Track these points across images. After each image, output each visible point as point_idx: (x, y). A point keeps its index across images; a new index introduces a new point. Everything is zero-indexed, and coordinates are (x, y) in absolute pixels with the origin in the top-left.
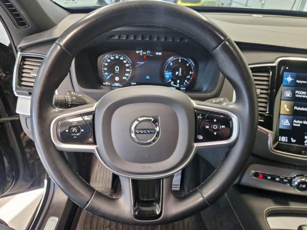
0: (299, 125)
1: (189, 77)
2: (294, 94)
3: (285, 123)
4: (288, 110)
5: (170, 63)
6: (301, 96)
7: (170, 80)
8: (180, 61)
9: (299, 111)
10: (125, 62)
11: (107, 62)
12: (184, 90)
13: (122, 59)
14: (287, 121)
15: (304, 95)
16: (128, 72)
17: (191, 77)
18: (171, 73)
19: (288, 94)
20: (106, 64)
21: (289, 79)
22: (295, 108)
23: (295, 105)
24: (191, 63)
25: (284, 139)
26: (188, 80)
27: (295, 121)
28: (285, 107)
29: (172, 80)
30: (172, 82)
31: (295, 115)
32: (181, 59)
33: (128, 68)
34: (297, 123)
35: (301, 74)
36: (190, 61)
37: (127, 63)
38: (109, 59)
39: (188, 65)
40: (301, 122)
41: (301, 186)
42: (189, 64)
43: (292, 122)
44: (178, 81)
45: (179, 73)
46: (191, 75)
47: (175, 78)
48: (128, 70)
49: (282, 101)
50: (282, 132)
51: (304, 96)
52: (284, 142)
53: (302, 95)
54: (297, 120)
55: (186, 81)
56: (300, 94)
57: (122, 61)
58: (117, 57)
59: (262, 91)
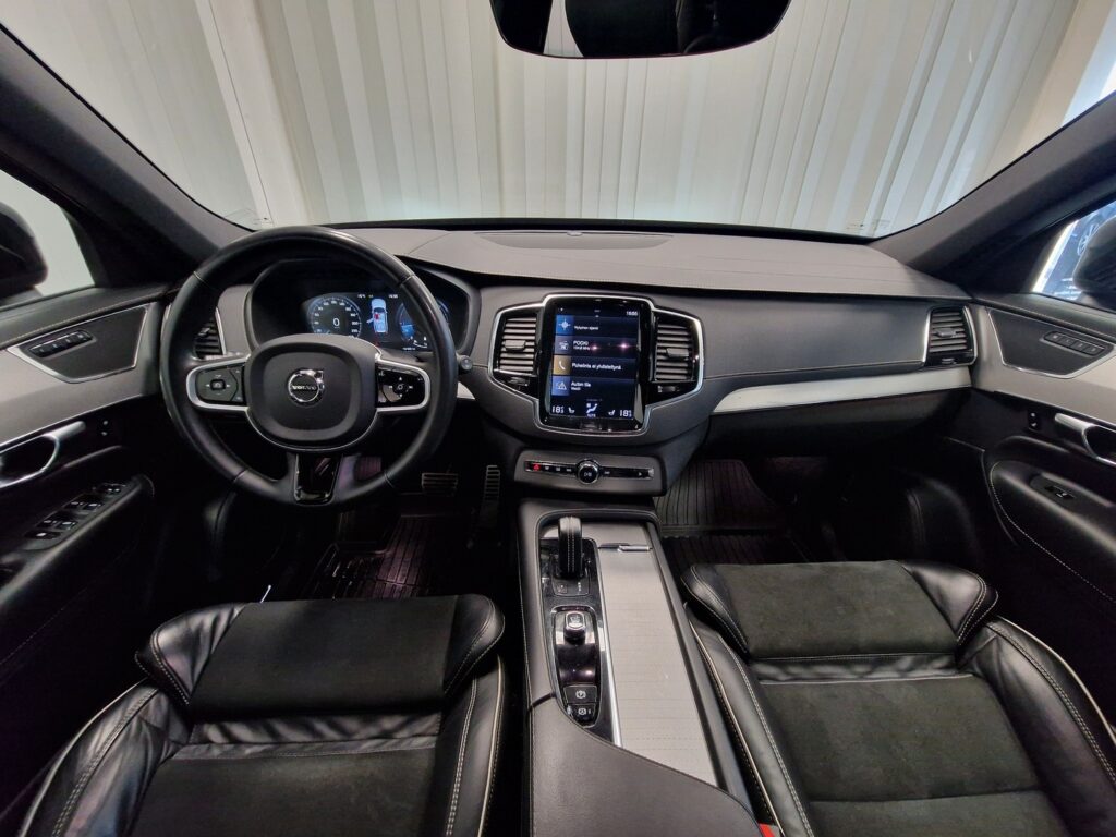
0: (579, 389)
2: (571, 345)
3: (558, 387)
4: (563, 369)
6: (581, 348)
9: (579, 369)
10: (348, 309)
11: (317, 311)
13: (342, 304)
14: (562, 384)
15: (585, 346)
16: (356, 327)
19: (564, 346)
20: (317, 315)
21: (565, 325)
22: (574, 364)
23: (573, 361)
25: (558, 409)
27: (573, 384)
28: (559, 365)
29: (415, 336)
31: (574, 374)
33: (355, 319)
34: (577, 386)
35: (581, 317)
37: (353, 311)
38: (322, 305)
40: (581, 384)
41: (586, 474)
43: (569, 386)
48: (354, 323)
49: (555, 356)
50: (556, 400)
51: (585, 348)
52: (560, 414)
53: (583, 346)
54: (575, 382)
56: (580, 346)
57: (344, 308)
58: (334, 302)
59: (528, 344)
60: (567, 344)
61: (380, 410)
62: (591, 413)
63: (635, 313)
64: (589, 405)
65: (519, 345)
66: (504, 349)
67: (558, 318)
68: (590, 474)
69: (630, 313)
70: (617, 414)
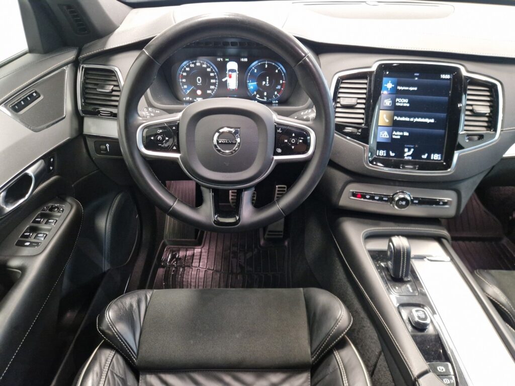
0: (399, 137)
1: (279, 87)
2: (394, 102)
3: (383, 135)
4: (387, 121)
5: (254, 70)
6: (402, 105)
7: (255, 93)
8: (266, 66)
9: (399, 121)
10: (209, 70)
11: (185, 71)
12: (277, 103)
13: (204, 66)
14: (386, 133)
15: (405, 103)
17: (281, 87)
18: (256, 83)
19: (388, 103)
20: (185, 74)
21: (390, 85)
22: (396, 118)
23: (395, 115)
24: (281, 68)
25: (382, 153)
26: (279, 91)
27: (394, 133)
28: (383, 117)
30: (258, 96)
31: (396, 125)
32: (268, 64)
33: (214, 78)
34: (397, 135)
35: (403, 80)
36: (279, 66)
37: (212, 72)
38: (188, 66)
39: (277, 71)
40: (401, 134)
41: (401, 203)
42: (279, 71)
43: (391, 134)
44: (265, 94)
45: (266, 83)
46: (282, 85)
47: (261, 89)
48: (213, 81)
49: (381, 111)
50: (380, 146)
51: (405, 105)
52: (383, 156)
53: (403, 103)
54: (396, 131)
55: (276, 93)
56: (401, 103)
57: (205, 69)
58: (198, 64)
59: (359, 101)
60: (391, 102)
61: (276, 158)
62: (408, 156)
63: (448, 77)
64: (406, 150)
65: (352, 101)
66: (338, 105)
67: (385, 79)
68: (404, 203)
69: (443, 76)
70: (429, 157)
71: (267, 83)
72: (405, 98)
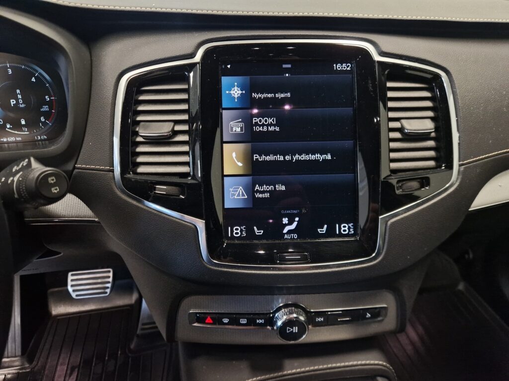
0: (267, 195)
1: (45, 108)
2: (249, 125)
4: (240, 164)
6: (265, 129)
8: (10, 71)
9: (265, 162)
15: (271, 125)
17: (51, 108)
21: (236, 92)
22: (256, 157)
23: (254, 151)
24: (40, 74)
25: (237, 231)
26: (47, 115)
27: (257, 187)
28: (232, 158)
31: (257, 172)
34: (264, 191)
35: (262, 78)
36: (37, 71)
39: (33, 80)
40: (271, 188)
41: (289, 330)
42: (37, 78)
43: (250, 190)
46: (50, 104)
49: (225, 145)
50: (234, 216)
51: (271, 129)
52: (240, 238)
53: (268, 125)
54: (261, 185)
55: (42, 119)
56: (263, 125)
59: (178, 128)
60: (241, 124)
62: (290, 232)
63: (347, 67)
64: (285, 221)
65: (165, 129)
68: (295, 329)
69: (339, 67)
70: (331, 231)
71: (21, 101)
72: (270, 116)
